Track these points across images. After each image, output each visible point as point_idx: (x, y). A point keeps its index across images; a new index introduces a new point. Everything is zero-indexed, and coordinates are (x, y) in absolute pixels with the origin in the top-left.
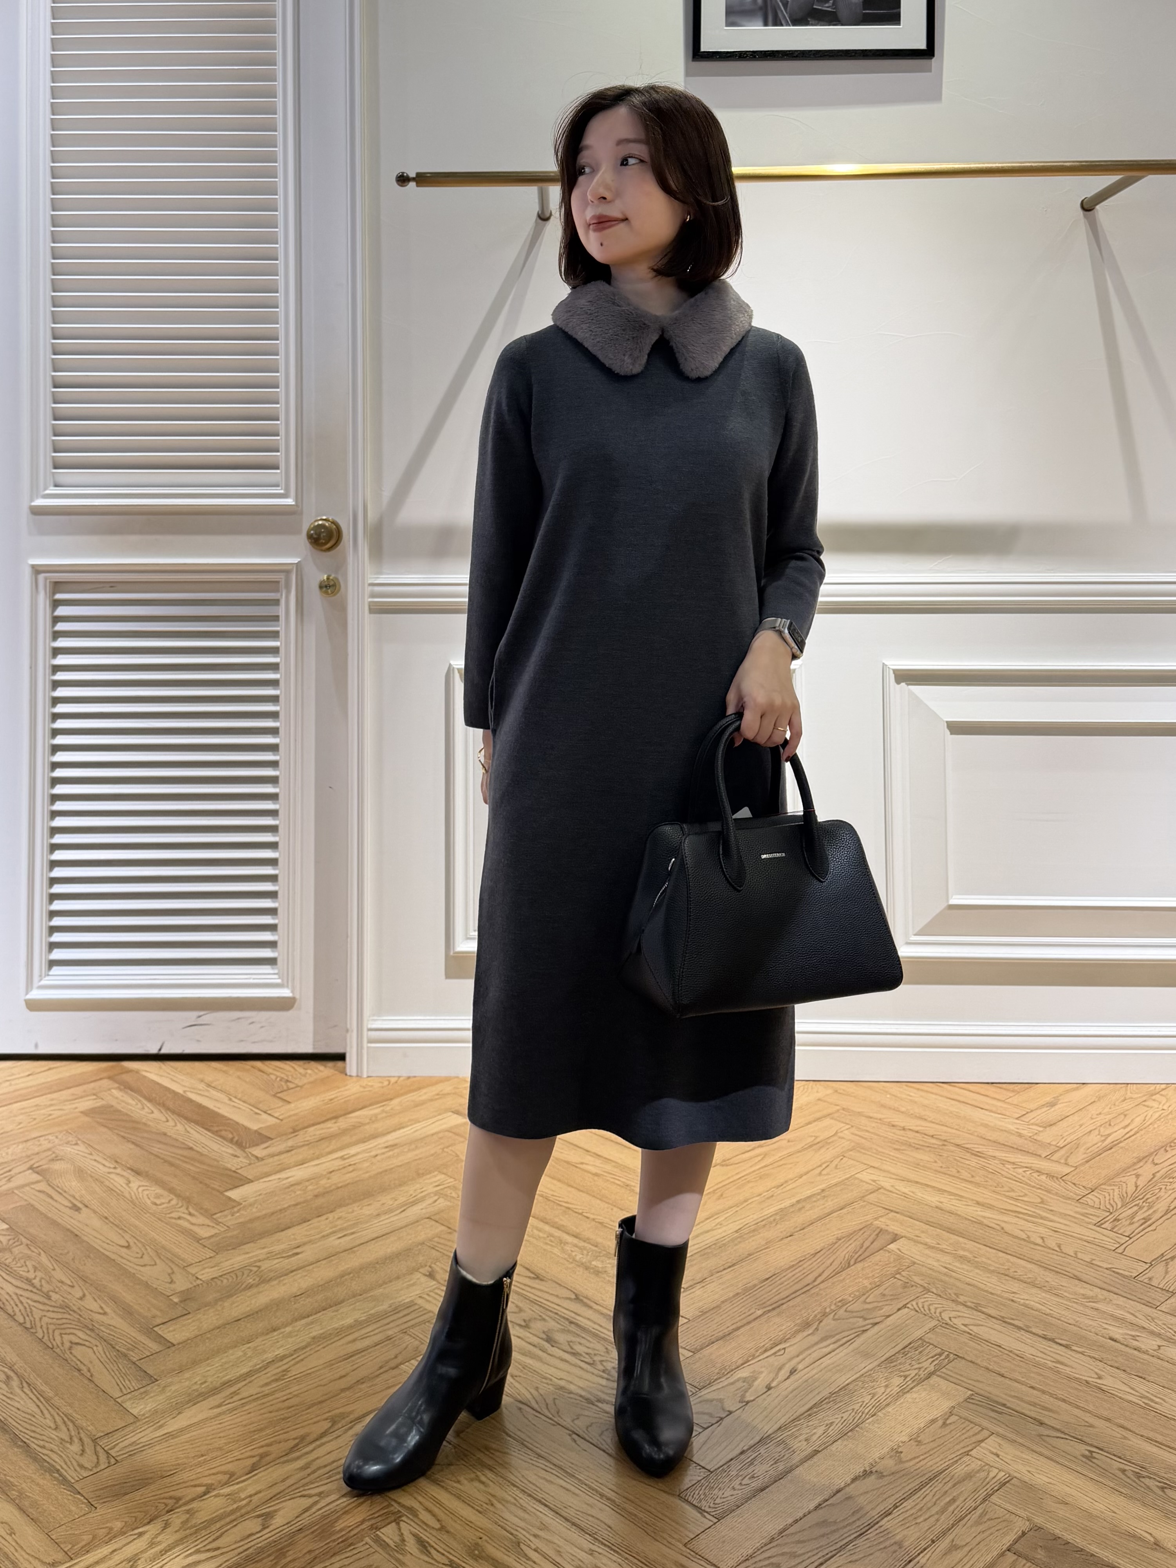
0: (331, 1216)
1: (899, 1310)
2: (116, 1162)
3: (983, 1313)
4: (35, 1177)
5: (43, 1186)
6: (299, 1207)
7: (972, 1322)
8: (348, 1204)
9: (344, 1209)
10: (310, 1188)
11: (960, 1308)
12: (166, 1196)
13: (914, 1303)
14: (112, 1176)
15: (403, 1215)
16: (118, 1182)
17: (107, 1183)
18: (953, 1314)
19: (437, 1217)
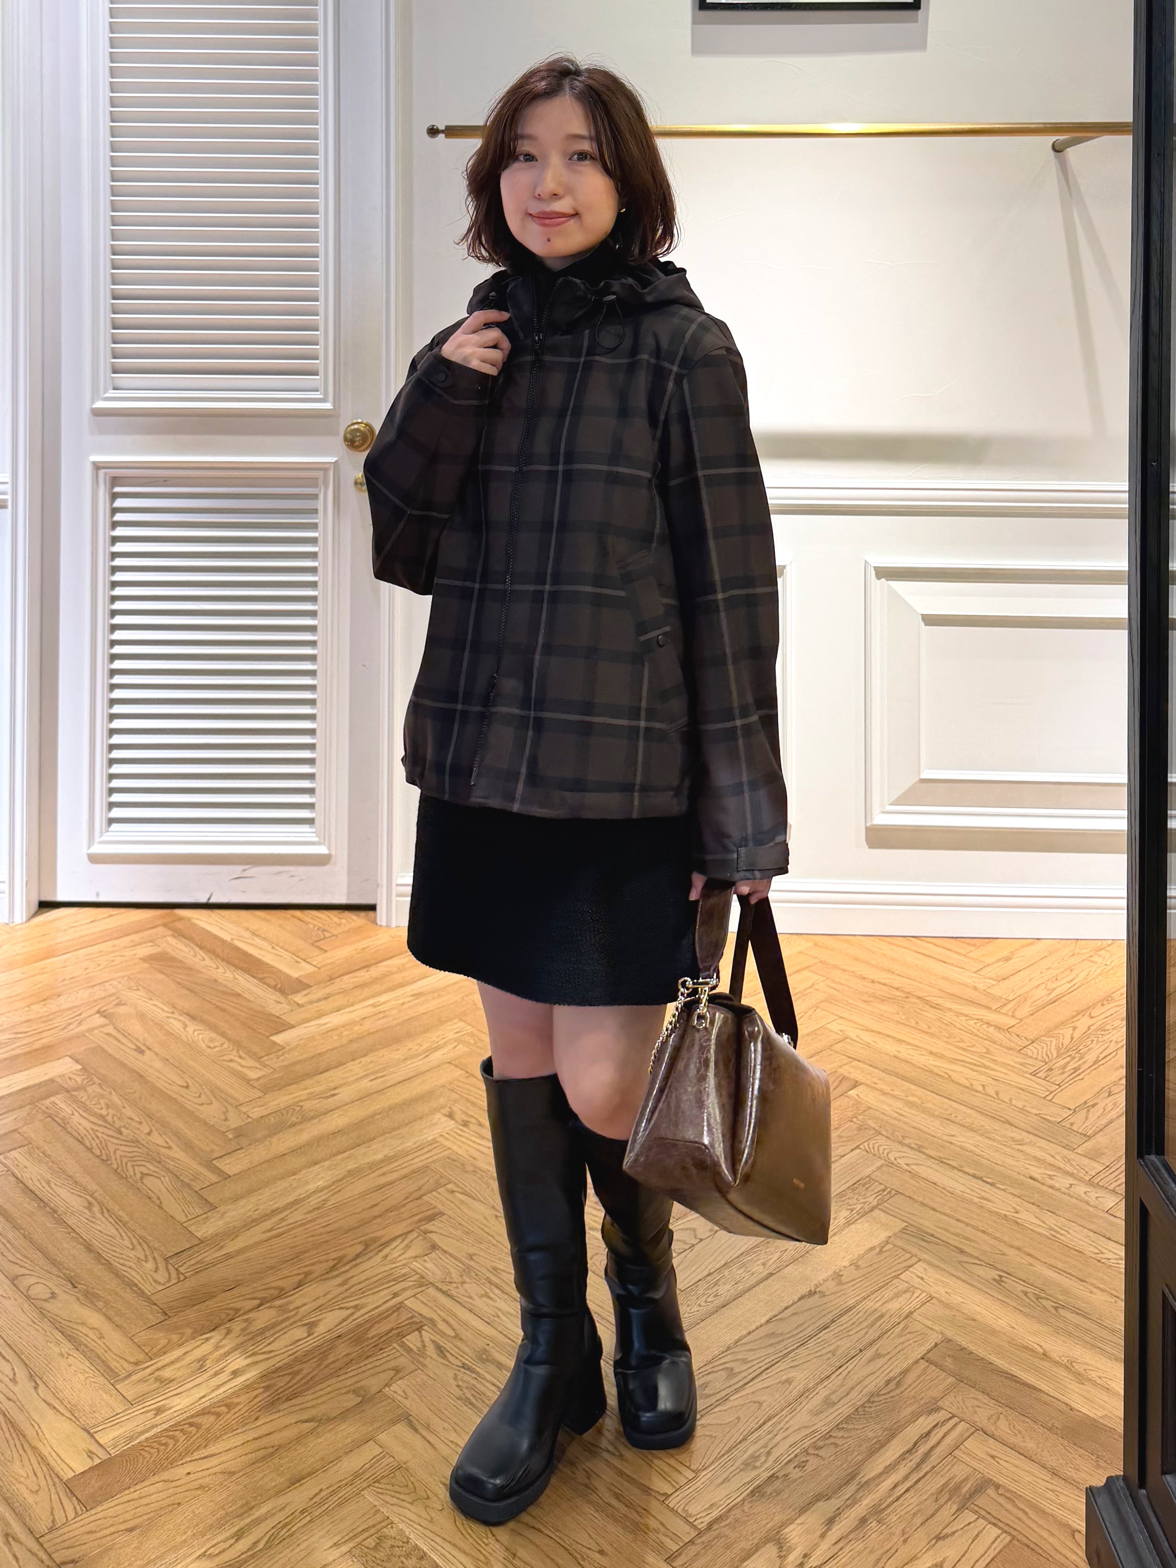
0: (364, 1060)
1: (852, 1150)
2: (174, 1007)
3: (924, 1153)
4: (102, 1021)
5: (110, 1029)
6: (335, 1051)
7: (914, 1161)
8: (379, 1049)
9: (376, 1053)
10: (345, 1033)
11: (905, 1149)
12: (220, 1040)
13: (866, 1144)
14: (171, 1020)
15: (426, 1060)
16: (176, 1025)
17: (167, 1028)
18: (898, 1155)
19: (456, 1062)
